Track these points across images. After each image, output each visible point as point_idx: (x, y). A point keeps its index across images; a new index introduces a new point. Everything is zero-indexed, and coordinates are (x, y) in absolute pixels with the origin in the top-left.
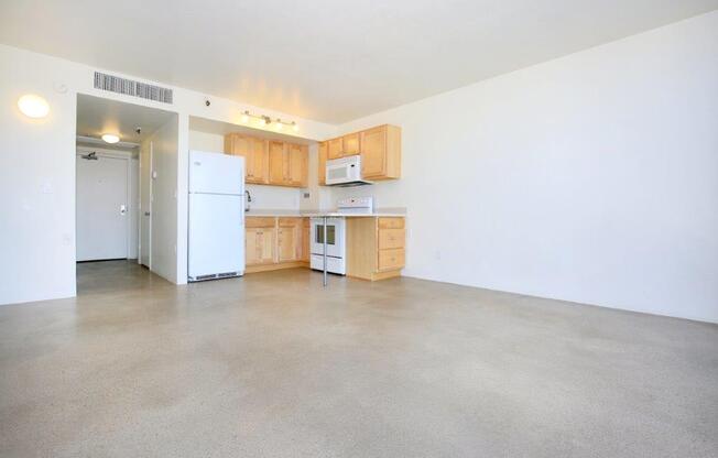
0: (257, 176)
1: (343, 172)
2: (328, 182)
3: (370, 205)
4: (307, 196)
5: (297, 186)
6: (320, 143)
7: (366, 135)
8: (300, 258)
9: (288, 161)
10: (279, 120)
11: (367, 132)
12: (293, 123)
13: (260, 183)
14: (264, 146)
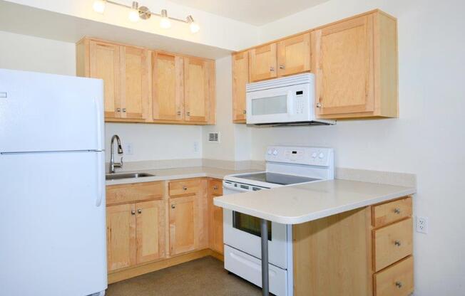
0: (132, 108)
1: (279, 103)
2: (251, 119)
3: (329, 161)
4: (214, 137)
5: (199, 122)
6: (234, 53)
7: (324, 34)
8: (206, 245)
9: (183, 84)
10: (164, 13)
11: (328, 30)
12: (190, 19)
13: (137, 120)
14: (143, 59)
